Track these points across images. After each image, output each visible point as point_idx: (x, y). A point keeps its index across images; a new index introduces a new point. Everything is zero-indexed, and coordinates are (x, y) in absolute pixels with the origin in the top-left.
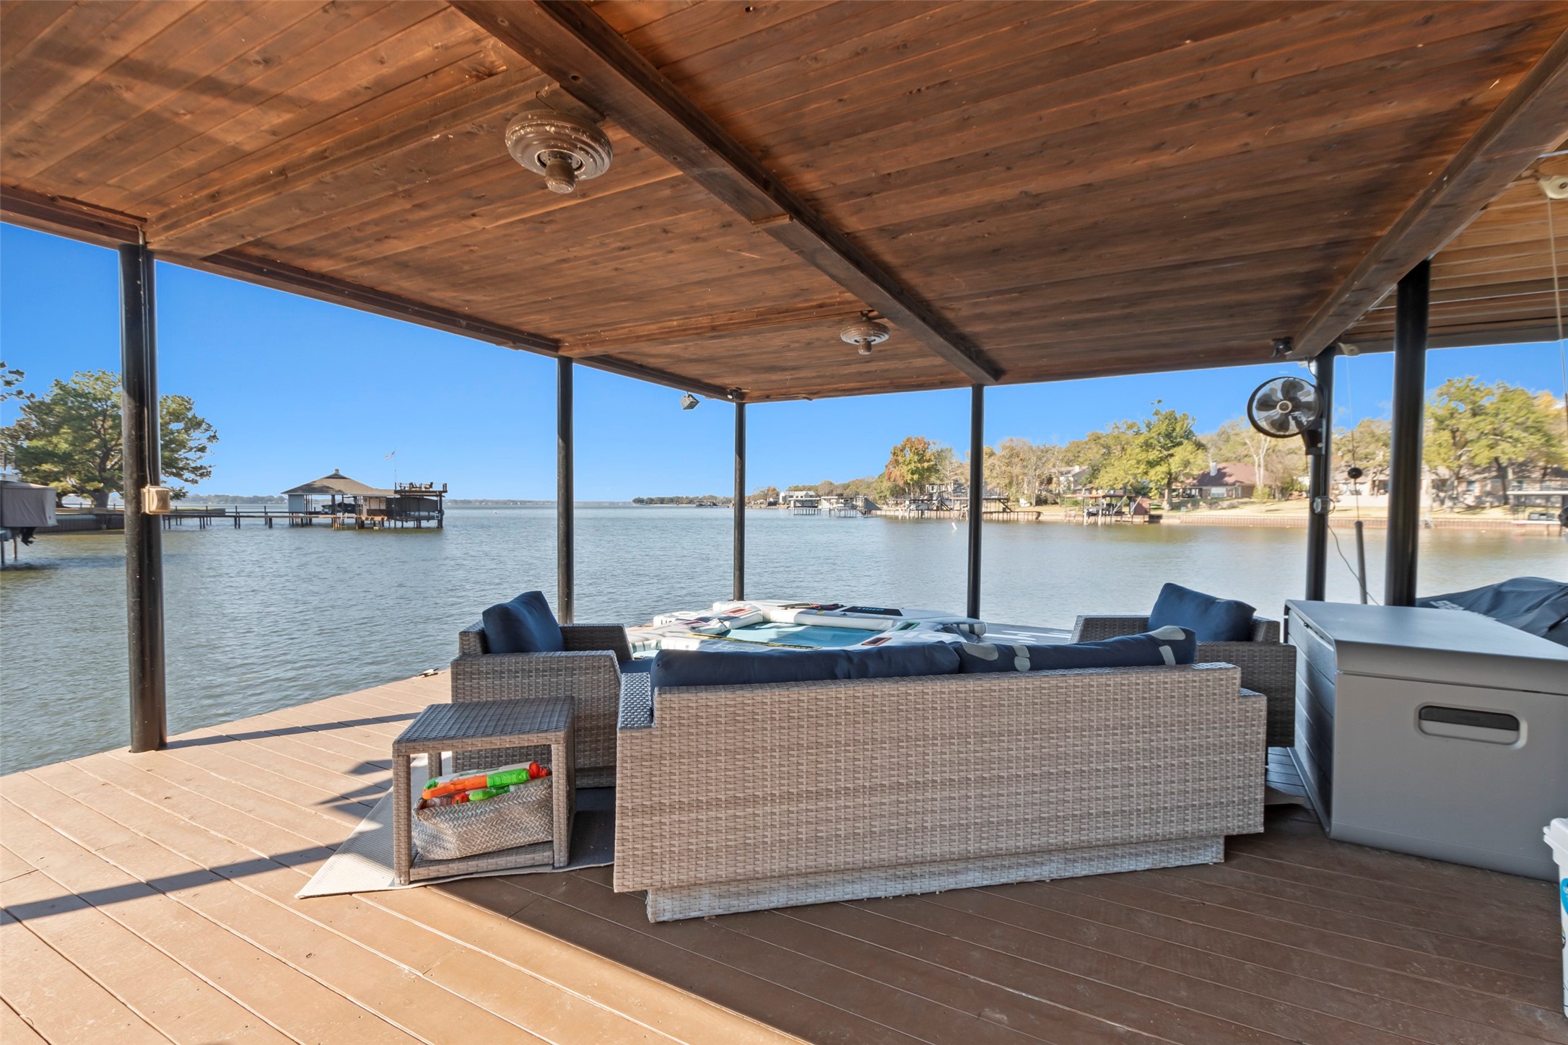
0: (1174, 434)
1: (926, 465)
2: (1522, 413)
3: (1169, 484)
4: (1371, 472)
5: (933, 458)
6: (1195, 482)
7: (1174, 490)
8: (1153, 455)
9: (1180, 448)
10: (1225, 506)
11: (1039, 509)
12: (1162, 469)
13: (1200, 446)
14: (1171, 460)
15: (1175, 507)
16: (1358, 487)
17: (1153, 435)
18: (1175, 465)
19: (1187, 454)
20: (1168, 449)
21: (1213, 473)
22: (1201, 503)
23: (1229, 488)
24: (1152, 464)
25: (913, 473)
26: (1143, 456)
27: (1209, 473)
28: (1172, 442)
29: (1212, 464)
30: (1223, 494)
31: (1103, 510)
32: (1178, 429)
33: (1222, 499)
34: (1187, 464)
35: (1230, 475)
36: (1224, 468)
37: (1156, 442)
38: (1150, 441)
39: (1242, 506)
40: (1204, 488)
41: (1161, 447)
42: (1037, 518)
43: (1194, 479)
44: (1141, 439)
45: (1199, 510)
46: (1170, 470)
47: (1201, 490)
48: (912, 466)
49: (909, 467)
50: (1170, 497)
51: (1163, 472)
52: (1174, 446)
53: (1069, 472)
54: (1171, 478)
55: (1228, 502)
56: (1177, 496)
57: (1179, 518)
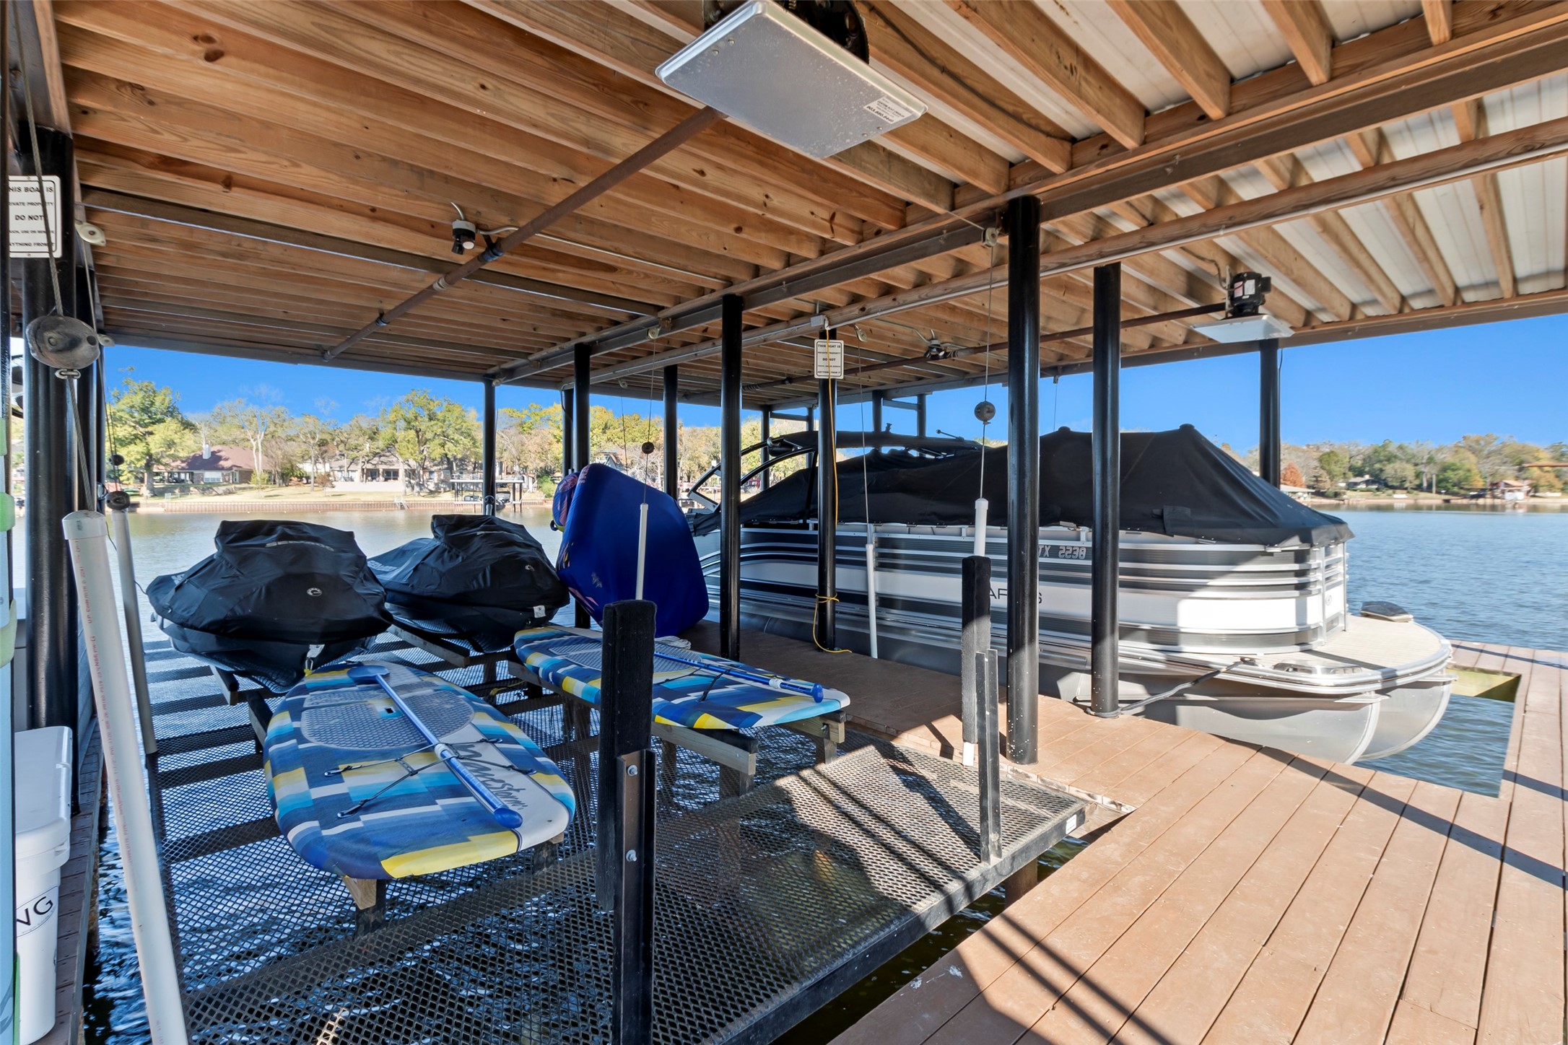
0: (153, 409)
3: (148, 466)
4: (361, 460)
6: (184, 465)
7: (157, 474)
9: (162, 425)
10: (220, 492)
12: (139, 448)
13: (187, 425)
14: (149, 439)
15: (157, 493)
17: (124, 407)
18: (155, 444)
19: (170, 433)
20: (146, 426)
21: (206, 456)
22: (192, 489)
23: (225, 473)
27: (201, 456)
28: (150, 417)
29: (205, 446)
30: (218, 479)
32: (157, 404)
33: (218, 484)
34: (171, 444)
35: (226, 459)
36: (219, 451)
37: (127, 416)
38: (119, 414)
39: (239, 492)
40: (195, 472)
41: (136, 422)
43: (183, 462)
45: (189, 496)
46: (149, 450)
47: (192, 474)
50: (151, 481)
51: (138, 452)
52: (154, 423)
54: (151, 460)
55: (224, 488)
56: (161, 480)
57: (163, 506)
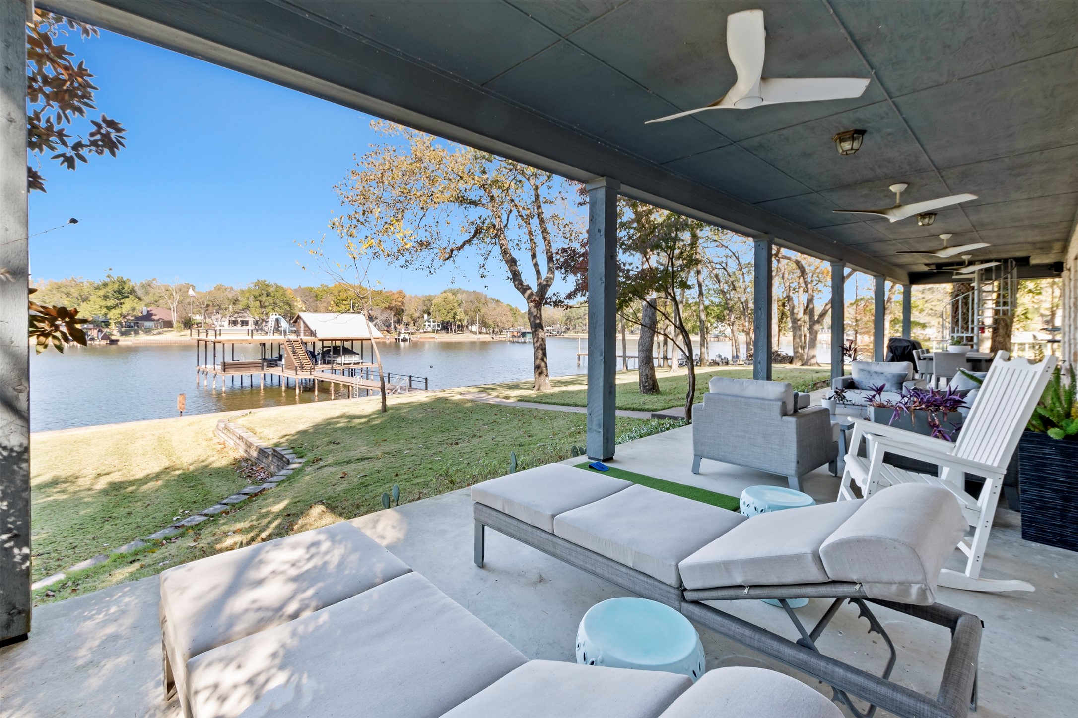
0: (123, 291)
8: (110, 303)
9: (127, 299)
10: (155, 333)
12: (117, 312)
14: (122, 306)
15: (124, 334)
16: (223, 323)
17: (109, 290)
18: (125, 309)
19: (131, 303)
20: (120, 300)
21: (143, 314)
22: (139, 331)
23: (156, 322)
24: (109, 308)
26: (104, 303)
28: (122, 295)
29: (145, 308)
30: (153, 326)
32: (125, 288)
33: (153, 329)
35: (155, 315)
36: (152, 311)
37: (110, 295)
38: (106, 294)
39: (165, 333)
40: (140, 322)
41: (114, 298)
43: (135, 317)
44: (101, 293)
45: (140, 336)
46: (121, 312)
47: (138, 324)
52: (124, 298)
54: (122, 316)
55: (157, 331)
57: (131, 341)
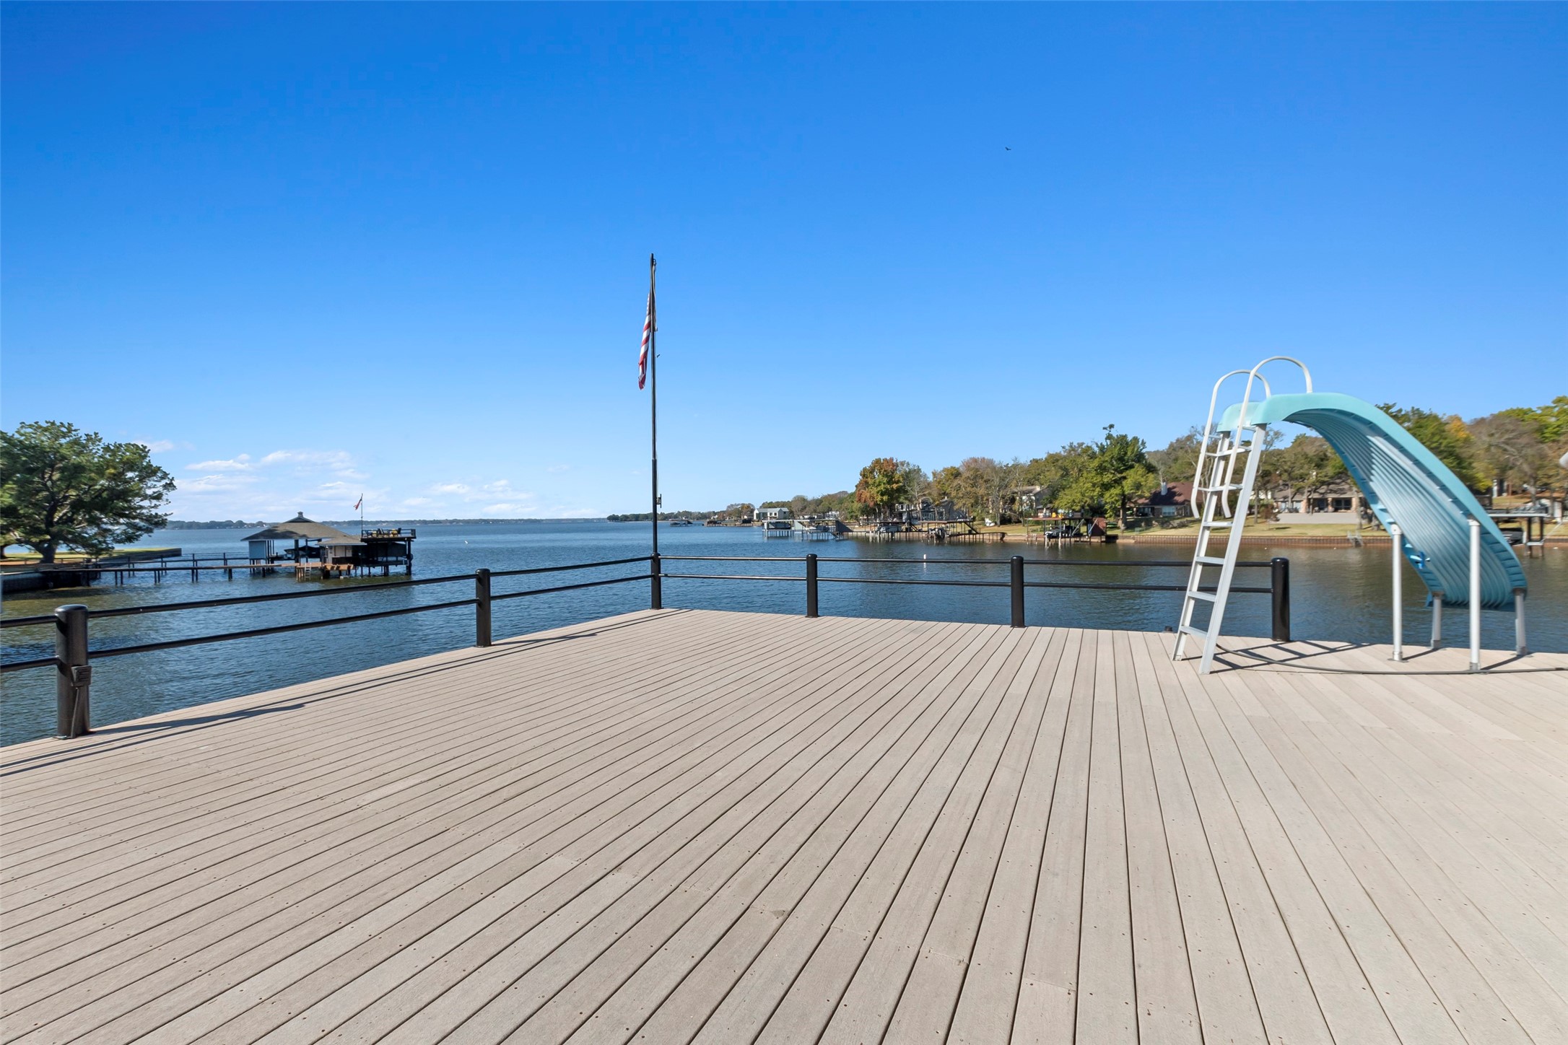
0: (1126, 458)
1: (895, 486)
2: (1436, 438)
3: (1124, 504)
4: (1306, 491)
5: (901, 479)
6: (1147, 501)
7: (1129, 509)
8: (1107, 478)
9: (1132, 470)
10: (1175, 525)
11: (1003, 529)
12: (1115, 491)
13: (1151, 469)
14: (1124, 483)
15: (1130, 526)
16: (1296, 505)
17: (1107, 459)
18: (1128, 486)
19: (1138, 477)
20: (1121, 472)
21: (1163, 493)
22: (1154, 522)
23: (1179, 507)
24: (1106, 487)
25: (882, 494)
26: (1098, 479)
27: (1160, 492)
28: (1124, 465)
29: (1163, 484)
30: (1174, 513)
31: (1062, 533)
32: (1129, 453)
33: (1174, 518)
34: (1138, 486)
35: (1180, 495)
36: (1174, 487)
37: (1109, 466)
38: (1104, 464)
39: (1191, 525)
40: (1156, 507)
41: (1113, 470)
42: (1002, 539)
43: (1146, 499)
44: (1096, 463)
45: (1152, 529)
46: (1123, 492)
47: (1153, 509)
48: (882, 487)
49: (879, 489)
50: (1125, 515)
51: (1116, 494)
52: (1126, 469)
53: (1031, 492)
54: (1125, 498)
55: (1178, 521)
56: (1131, 515)
57: (1134, 538)
